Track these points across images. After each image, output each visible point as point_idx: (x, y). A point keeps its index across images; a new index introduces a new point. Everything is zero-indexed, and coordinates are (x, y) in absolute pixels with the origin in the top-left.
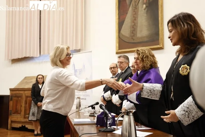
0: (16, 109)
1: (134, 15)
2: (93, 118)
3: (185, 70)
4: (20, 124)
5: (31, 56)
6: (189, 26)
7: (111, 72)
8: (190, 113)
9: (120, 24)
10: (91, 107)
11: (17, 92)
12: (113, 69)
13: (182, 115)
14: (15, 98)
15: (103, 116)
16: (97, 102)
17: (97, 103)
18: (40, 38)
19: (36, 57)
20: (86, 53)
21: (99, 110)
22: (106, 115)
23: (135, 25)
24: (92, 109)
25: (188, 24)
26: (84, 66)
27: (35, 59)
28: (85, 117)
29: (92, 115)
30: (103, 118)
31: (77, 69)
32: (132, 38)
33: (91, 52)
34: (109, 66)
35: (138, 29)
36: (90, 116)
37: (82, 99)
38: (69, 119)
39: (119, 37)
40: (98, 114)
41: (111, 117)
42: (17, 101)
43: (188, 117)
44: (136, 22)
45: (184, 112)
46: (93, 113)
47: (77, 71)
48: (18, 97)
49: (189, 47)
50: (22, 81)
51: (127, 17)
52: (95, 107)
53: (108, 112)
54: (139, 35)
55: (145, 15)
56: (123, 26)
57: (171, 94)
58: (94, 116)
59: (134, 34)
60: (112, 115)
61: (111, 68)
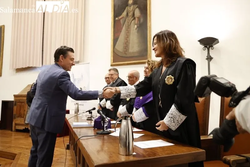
0: (20, 113)
1: (127, 33)
2: (90, 121)
3: (170, 80)
4: (23, 126)
5: (34, 66)
6: (171, 42)
7: (106, 81)
8: (174, 118)
9: (115, 40)
10: (88, 112)
11: (21, 98)
12: (107, 79)
13: (169, 121)
14: (18, 103)
15: (101, 120)
16: (93, 107)
17: (94, 109)
18: (43, 51)
19: (38, 67)
20: (85, 64)
21: (96, 115)
22: (103, 119)
23: (127, 42)
24: (90, 114)
25: (170, 40)
26: (82, 76)
27: (38, 69)
28: (82, 121)
29: (90, 119)
30: (100, 122)
31: (76, 78)
32: (125, 53)
33: (89, 63)
34: (105, 76)
35: (130, 45)
36: (87, 120)
37: (80, 105)
38: (69, 123)
39: (114, 52)
40: (95, 118)
41: (107, 120)
42: (20, 106)
43: (174, 122)
44: (128, 39)
45: (170, 119)
46: (91, 117)
47: (76, 80)
48: (22, 103)
49: (170, 60)
50: (25, 88)
51: (121, 35)
52: (92, 112)
53: (105, 117)
54: (131, 50)
55: (136, 34)
56: (118, 42)
57: (159, 102)
58: (91, 120)
59: (126, 49)
60: (108, 119)
61: (106, 78)
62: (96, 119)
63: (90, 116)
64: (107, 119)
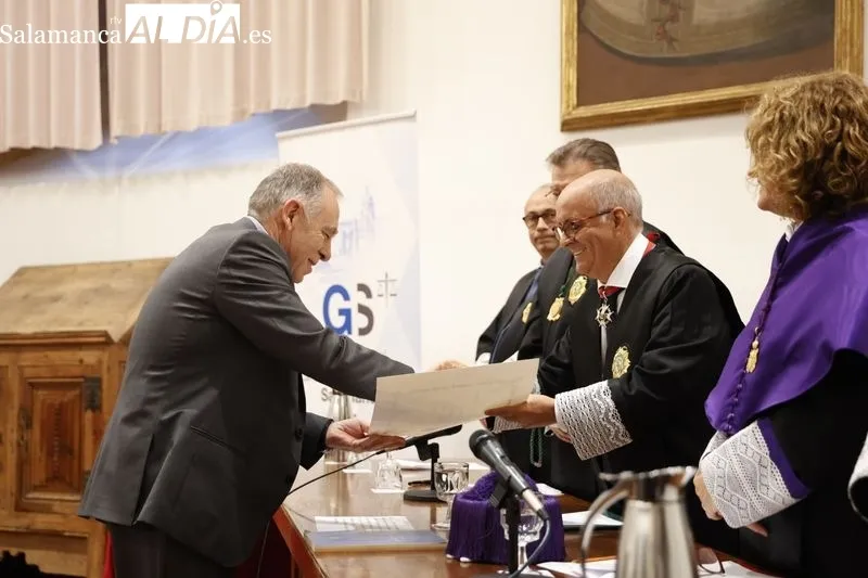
2: (425, 510)
5: (54, 143)
7: (535, 241)
10: (413, 449)
12: (541, 223)
15: (494, 501)
20: (381, 127)
21: (461, 465)
24: (423, 458)
26: (371, 205)
30: (491, 513)
32: (663, 34)
33: (412, 117)
36: (410, 499)
39: (582, 28)
40: (456, 491)
41: (538, 505)
46: (430, 483)
52: (436, 446)
53: (519, 480)
54: (707, 9)
58: (434, 501)
59: (675, 6)
60: (543, 498)
61: (532, 217)
62: (465, 496)
63: (427, 476)
64: (537, 497)
